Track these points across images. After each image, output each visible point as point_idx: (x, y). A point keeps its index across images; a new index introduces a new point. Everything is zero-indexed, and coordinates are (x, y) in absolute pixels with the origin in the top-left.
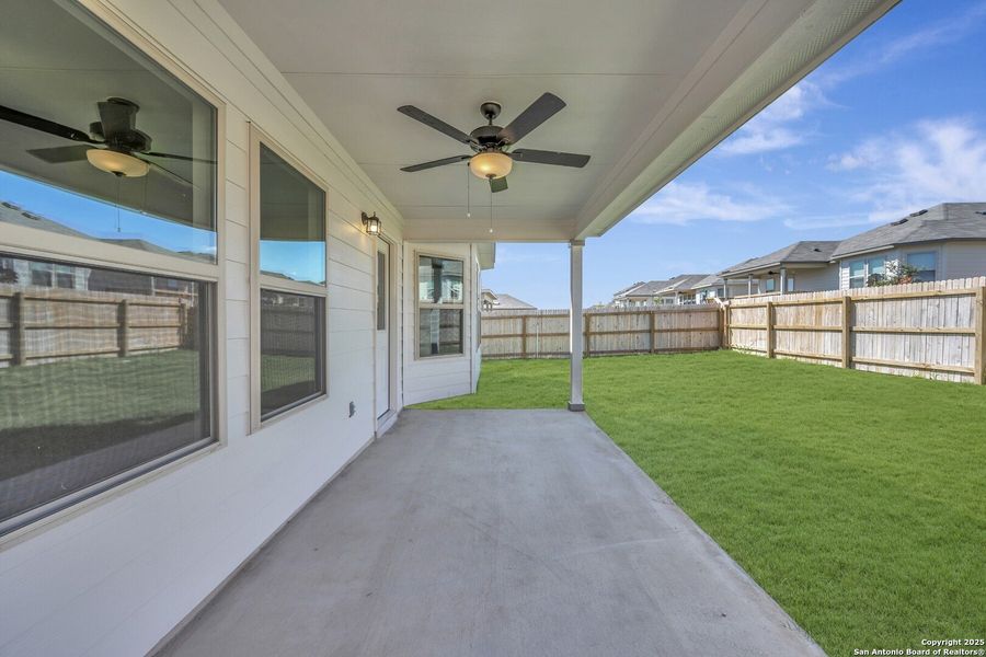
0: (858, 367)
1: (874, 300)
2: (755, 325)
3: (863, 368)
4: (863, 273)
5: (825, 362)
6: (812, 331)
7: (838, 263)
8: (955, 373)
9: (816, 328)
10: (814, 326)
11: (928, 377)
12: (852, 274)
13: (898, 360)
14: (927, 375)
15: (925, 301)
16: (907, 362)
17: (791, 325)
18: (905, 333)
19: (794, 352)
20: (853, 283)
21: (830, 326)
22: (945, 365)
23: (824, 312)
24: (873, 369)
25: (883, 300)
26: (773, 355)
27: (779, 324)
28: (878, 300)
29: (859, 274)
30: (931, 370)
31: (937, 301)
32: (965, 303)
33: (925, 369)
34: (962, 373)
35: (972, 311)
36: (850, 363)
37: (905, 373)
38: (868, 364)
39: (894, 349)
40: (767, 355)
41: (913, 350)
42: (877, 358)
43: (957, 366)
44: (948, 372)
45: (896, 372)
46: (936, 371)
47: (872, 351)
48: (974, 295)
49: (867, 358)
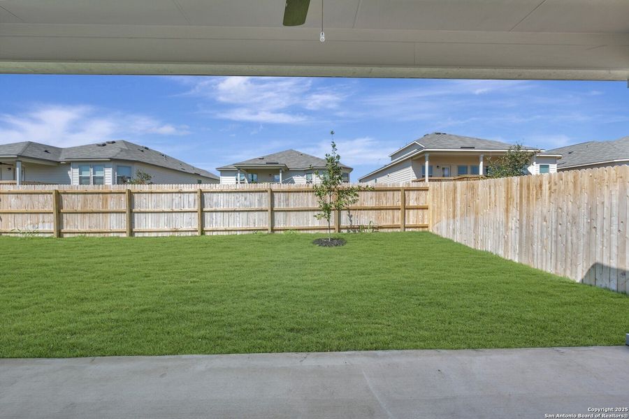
0: (136, 235)
1: (146, 193)
2: (36, 210)
3: (140, 235)
4: (89, 173)
5: (112, 235)
6: (99, 213)
7: (69, 164)
8: (188, 231)
9: (104, 210)
10: (101, 210)
11: (177, 235)
12: (80, 173)
13: (161, 228)
14: (176, 234)
15: (174, 194)
16: (166, 228)
17: (79, 209)
18: (165, 212)
19: (83, 230)
20: (83, 181)
21: (115, 209)
22: (184, 228)
23: (109, 200)
24: (147, 235)
25: (152, 193)
26: (60, 234)
27: (65, 209)
28: (149, 193)
29: (85, 174)
30: (178, 231)
31: (180, 195)
32: (192, 196)
33: (175, 231)
34: (192, 231)
35: (195, 200)
36: (132, 233)
37: (165, 234)
38: (143, 232)
39: (158, 222)
40: (55, 235)
41: (168, 222)
42: (149, 228)
43: (190, 228)
44: (186, 231)
45: (160, 235)
46: (181, 231)
47: (146, 224)
48: (196, 192)
49: (142, 229)
